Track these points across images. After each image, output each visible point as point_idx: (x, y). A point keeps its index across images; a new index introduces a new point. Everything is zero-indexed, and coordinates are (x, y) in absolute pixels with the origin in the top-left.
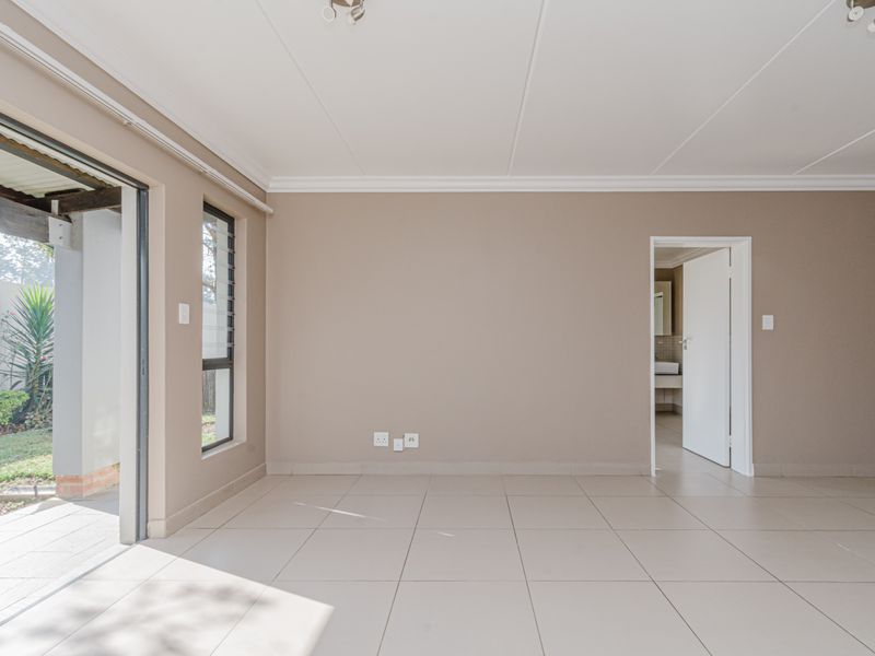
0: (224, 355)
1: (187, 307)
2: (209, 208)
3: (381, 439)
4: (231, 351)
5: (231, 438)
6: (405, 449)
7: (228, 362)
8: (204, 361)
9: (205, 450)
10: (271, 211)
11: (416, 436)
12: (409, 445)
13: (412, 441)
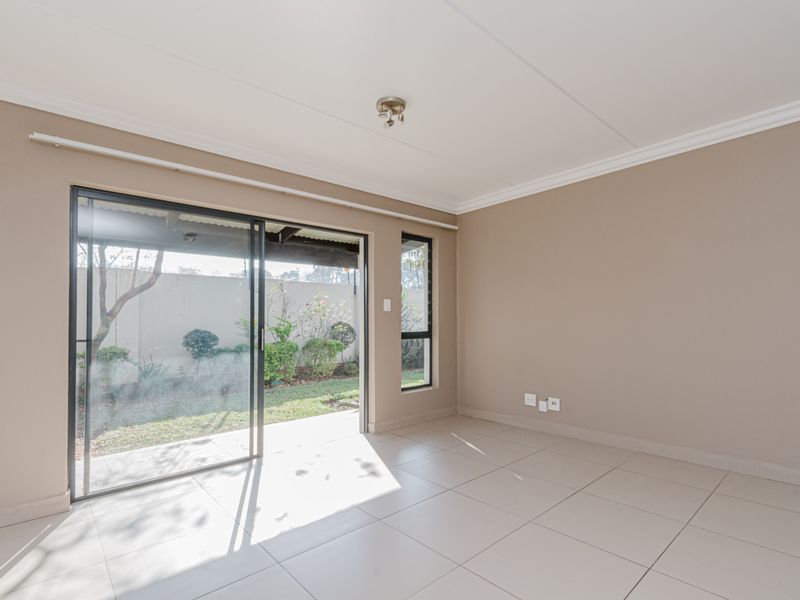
0: (426, 330)
1: (389, 301)
2: (406, 237)
3: (530, 399)
4: (430, 326)
5: (430, 385)
6: (549, 411)
7: (428, 334)
8: (403, 334)
9: (403, 390)
10: (456, 228)
11: (557, 401)
12: (552, 407)
13: (554, 405)
